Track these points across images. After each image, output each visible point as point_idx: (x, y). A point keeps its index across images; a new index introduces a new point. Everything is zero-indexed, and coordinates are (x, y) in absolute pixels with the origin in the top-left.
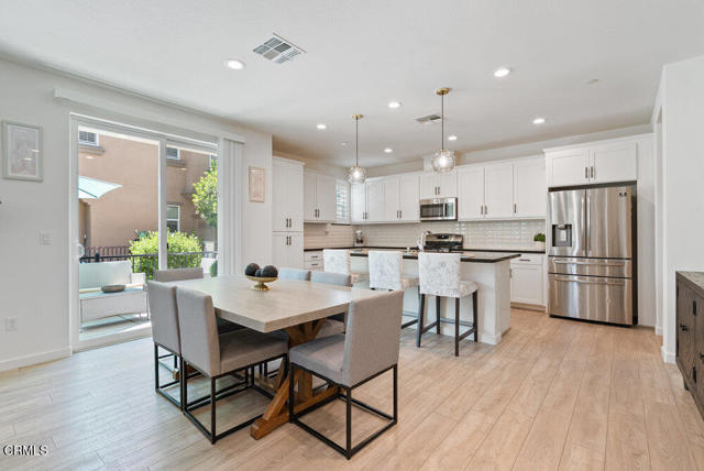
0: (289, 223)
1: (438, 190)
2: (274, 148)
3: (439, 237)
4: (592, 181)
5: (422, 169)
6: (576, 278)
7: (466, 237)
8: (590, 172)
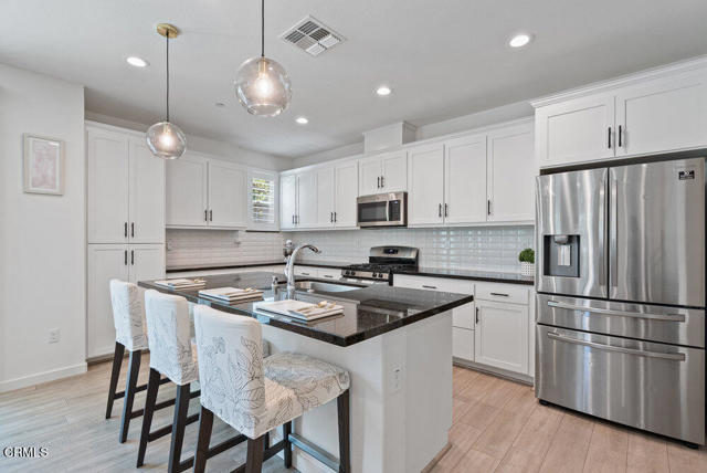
0: (129, 230)
1: (381, 182)
2: (87, 108)
3: (387, 250)
4: (621, 154)
5: (362, 152)
6: (588, 338)
7: (422, 252)
8: (617, 136)
